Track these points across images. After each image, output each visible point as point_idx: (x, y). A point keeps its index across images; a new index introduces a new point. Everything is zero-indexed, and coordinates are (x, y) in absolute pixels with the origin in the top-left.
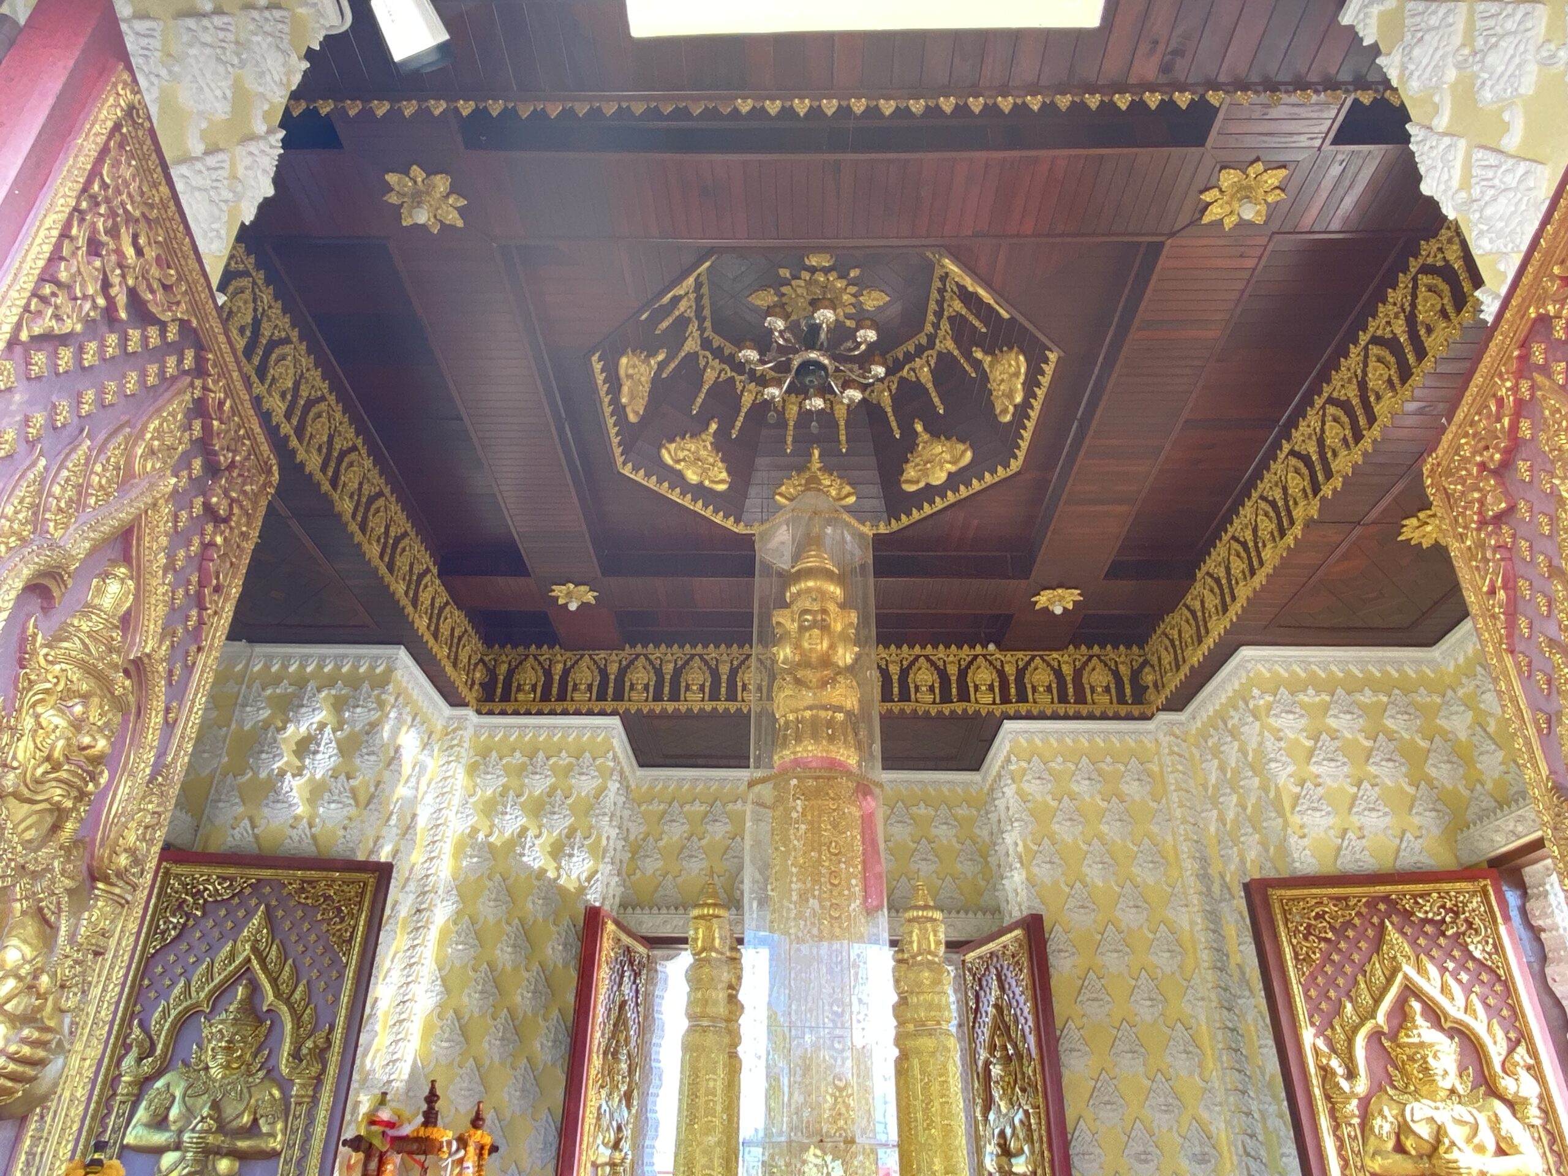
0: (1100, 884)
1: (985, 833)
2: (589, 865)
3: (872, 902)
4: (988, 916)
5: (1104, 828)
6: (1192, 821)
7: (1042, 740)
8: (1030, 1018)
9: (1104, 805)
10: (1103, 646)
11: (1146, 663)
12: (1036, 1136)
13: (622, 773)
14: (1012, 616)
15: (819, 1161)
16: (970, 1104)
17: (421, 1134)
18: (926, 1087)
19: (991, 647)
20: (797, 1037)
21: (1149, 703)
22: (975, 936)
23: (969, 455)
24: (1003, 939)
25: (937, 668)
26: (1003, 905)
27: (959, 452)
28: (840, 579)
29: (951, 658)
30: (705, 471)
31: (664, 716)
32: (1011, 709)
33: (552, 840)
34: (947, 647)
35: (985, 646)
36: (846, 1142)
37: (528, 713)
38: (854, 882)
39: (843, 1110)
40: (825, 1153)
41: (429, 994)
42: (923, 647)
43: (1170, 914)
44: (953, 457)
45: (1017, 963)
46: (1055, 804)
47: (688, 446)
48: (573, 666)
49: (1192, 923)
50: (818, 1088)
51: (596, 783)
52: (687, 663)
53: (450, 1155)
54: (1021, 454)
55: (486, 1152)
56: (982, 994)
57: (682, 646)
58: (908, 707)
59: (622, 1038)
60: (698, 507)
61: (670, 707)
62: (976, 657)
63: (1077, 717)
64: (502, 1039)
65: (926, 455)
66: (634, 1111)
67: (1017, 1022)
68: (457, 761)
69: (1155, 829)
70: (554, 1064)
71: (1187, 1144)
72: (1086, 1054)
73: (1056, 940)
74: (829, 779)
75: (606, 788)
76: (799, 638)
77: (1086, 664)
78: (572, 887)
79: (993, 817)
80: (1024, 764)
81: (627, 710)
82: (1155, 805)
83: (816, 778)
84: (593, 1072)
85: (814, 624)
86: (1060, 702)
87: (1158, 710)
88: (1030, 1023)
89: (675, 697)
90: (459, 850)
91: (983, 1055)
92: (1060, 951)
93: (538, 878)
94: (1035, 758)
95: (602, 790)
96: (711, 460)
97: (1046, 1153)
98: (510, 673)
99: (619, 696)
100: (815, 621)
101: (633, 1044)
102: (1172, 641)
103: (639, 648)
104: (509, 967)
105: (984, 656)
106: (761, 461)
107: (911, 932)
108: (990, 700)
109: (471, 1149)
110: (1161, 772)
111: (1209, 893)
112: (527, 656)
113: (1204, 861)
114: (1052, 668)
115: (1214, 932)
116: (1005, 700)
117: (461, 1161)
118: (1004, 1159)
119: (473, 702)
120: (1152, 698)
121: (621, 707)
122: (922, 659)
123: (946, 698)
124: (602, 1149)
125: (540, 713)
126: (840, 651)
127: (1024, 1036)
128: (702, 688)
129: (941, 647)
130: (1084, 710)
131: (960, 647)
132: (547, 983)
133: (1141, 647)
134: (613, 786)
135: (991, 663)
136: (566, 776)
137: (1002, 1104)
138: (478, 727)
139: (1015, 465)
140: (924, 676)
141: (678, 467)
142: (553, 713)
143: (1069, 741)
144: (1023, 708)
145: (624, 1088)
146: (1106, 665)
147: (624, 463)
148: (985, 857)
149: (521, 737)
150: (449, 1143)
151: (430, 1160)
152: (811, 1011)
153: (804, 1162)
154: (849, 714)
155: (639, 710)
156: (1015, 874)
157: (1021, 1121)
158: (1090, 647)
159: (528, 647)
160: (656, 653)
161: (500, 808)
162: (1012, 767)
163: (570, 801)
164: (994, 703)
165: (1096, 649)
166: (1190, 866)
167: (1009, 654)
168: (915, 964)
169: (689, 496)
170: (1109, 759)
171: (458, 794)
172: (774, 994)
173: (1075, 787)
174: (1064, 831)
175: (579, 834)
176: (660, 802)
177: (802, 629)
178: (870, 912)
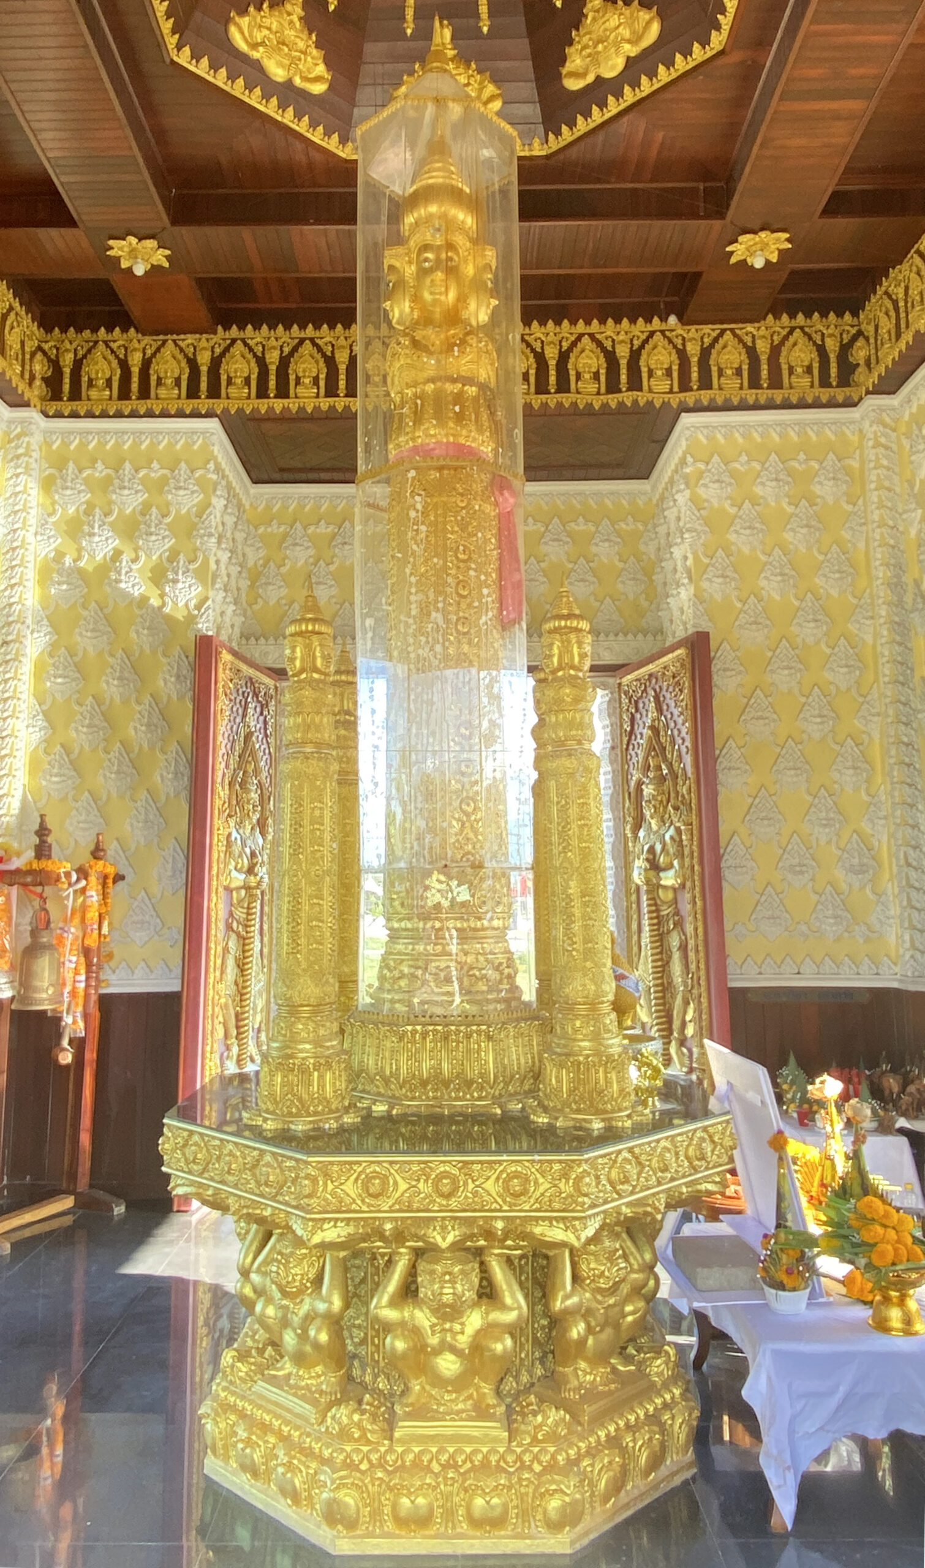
0: (778, 598)
1: (651, 549)
2: (197, 591)
3: (509, 614)
4: (650, 637)
5: (788, 536)
6: (891, 523)
7: (725, 436)
8: (688, 738)
9: (790, 509)
10: (808, 315)
11: (860, 333)
12: (687, 851)
13: (229, 487)
14: (698, 275)
15: (443, 886)
16: (620, 822)
17: (35, 866)
18: (563, 810)
19: (673, 320)
20: (417, 762)
21: (857, 385)
22: (635, 659)
23: (655, 28)
24: (665, 659)
25: (603, 349)
26: (666, 624)
27: (642, 24)
28: (472, 203)
29: (622, 337)
30: (294, 61)
31: (270, 418)
32: (690, 398)
33: (150, 565)
34: (618, 321)
35: (664, 319)
36: (473, 866)
37: (104, 415)
38: (485, 591)
39: (471, 835)
40: (450, 878)
41: (31, 730)
42: (588, 323)
43: (852, 628)
44: (633, 32)
45: (678, 683)
46: (733, 511)
47: (267, 22)
48: (154, 355)
49: (876, 635)
50: (443, 814)
51: (198, 498)
52: (295, 349)
53: (70, 885)
54: (726, 21)
55: (110, 881)
56: (638, 716)
57: (288, 327)
58: (566, 399)
59: (250, 768)
60: (287, 118)
61: (278, 405)
62: (652, 334)
63: (770, 406)
64: (118, 772)
65: (598, 29)
66: (270, 837)
67: (673, 743)
68: (28, 471)
69: (846, 535)
70: (177, 795)
71: (846, 855)
72: (746, 771)
73: (722, 659)
74: (456, 469)
75: (209, 505)
76: (418, 287)
77: (786, 338)
78: (180, 616)
79: (662, 530)
80: (701, 466)
81: (226, 411)
82: (849, 508)
83: (440, 469)
84: (218, 803)
85: (437, 264)
86: (751, 387)
87: (868, 393)
88: (688, 743)
89: (283, 392)
90: (45, 575)
91: (636, 776)
92: (725, 670)
93: (140, 607)
94: (716, 459)
95: (206, 506)
96: (301, 45)
97: (696, 868)
98: (78, 365)
99: (214, 392)
100: (438, 260)
101: (264, 774)
102: (895, 303)
103: (234, 331)
104: (117, 699)
105: (662, 332)
106: (371, 49)
107: (552, 644)
108: (667, 388)
109: (93, 879)
110: (862, 470)
111: (900, 603)
112: (96, 342)
113: (899, 568)
114: (745, 345)
115: (900, 644)
116: (685, 387)
117: (83, 890)
118: (652, 873)
119: (35, 401)
120: (862, 379)
121: (219, 405)
122: (586, 340)
123: (613, 387)
124: (234, 874)
125: (119, 415)
126: (473, 306)
127: (680, 756)
128: (316, 381)
129: (610, 321)
130: (778, 396)
131: (633, 321)
132: (162, 715)
133: (855, 314)
134: (218, 503)
135: (670, 341)
136: (161, 491)
137: (653, 822)
138: (48, 433)
139: (718, 40)
140: (587, 360)
141: (255, 55)
142: (134, 415)
143: (756, 436)
144: (705, 396)
145: (255, 817)
146: (810, 338)
147: (179, 47)
148: (648, 573)
149: (102, 444)
150: (68, 875)
151: (48, 891)
152: (433, 734)
153: (427, 888)
154: (483, 387)
155: (240, 411)
156: (682, 590)
157: (672, 838)
158: (792, 316)
159: (95, 330)
160: (257, 336)
161: (86, 528)
162: (688, 470)
163: (168, 520)
164: (671, 392)
165: (800, 319)
166: (881, 573)
167: (693, 328)
168: (554, 680)
169: (274, 101)
170: (802, 456)
171: (33, 512)
172: (392, 717)
173: (758, 490)
174: (741, 540)
175: (181, 556)
176: (280, 525)
177: (423, 273)
178: (505, 625)
